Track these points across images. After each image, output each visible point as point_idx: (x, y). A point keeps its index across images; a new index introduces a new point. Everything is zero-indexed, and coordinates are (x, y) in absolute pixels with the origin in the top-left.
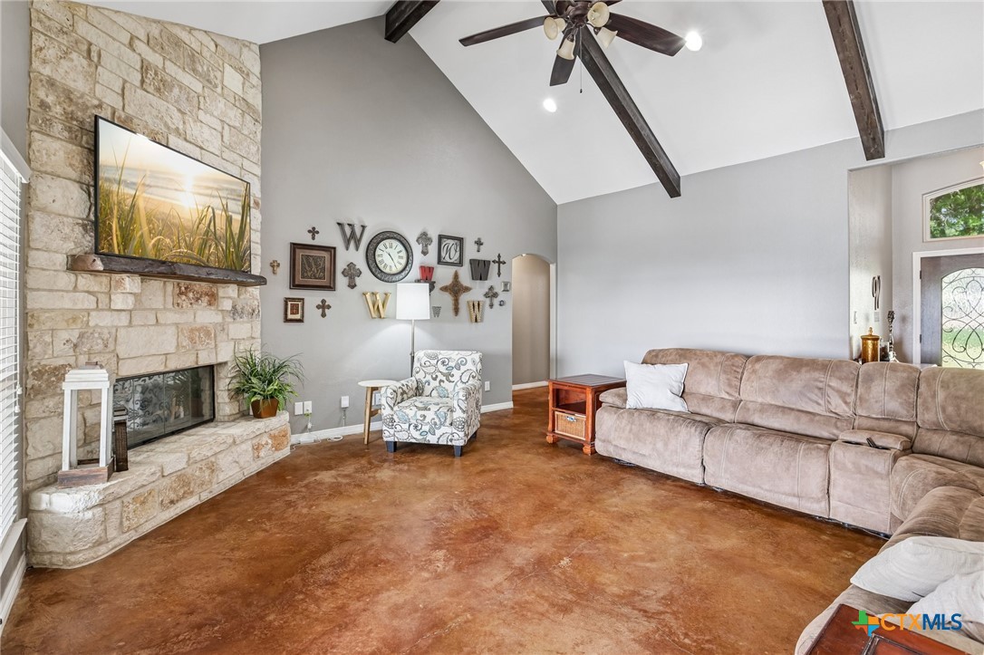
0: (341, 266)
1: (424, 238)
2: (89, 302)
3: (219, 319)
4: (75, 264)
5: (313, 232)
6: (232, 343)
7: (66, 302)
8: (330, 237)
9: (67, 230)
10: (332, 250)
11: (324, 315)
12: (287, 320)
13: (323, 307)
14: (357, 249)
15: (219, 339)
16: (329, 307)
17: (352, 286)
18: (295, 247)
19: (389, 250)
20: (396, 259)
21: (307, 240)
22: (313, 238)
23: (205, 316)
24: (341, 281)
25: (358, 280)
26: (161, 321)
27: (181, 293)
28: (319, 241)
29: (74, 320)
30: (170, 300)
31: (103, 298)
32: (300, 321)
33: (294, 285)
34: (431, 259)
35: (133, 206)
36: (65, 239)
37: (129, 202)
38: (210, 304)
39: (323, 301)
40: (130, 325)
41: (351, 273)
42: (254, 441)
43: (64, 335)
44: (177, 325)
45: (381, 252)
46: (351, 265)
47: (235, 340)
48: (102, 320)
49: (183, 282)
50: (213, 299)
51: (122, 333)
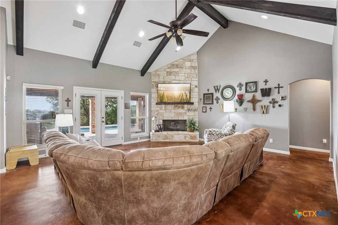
0: (215, 97)
1: (240, 85)
2: (159, 109)
3: (185, 111)
4: (157, 104)
5: (208, 90)
6: (188, 116)
7: (156, 109)
8: (212, 91)
9: (156, 100)
10: (212, 94)
11: (211, 111)
12: (203, 112)
13: (211, 108)
14: (218, 92)
15: (184, 115)
16: (212, 109)
17: (217, 103)
18: (204, 94)
19: (227, 91)
20: (230, 93)
21: (207, 92)
22: (208, 92)
23: (181, 111)
24: (215, 102)
25: (219, 101)
26: (171, 111)
27: (175, 107)
28: (210, 92)
29: (157, 111)
30: (173, 108)
31: (161, 108)
32: (206, 112)
33: (204, 103)
34: (243, 91)
35: (163, 95)
36: (155, 101)
37: (162, 94)
38: (182, 108)
39: (211, 107)
40: (166, 112)
41: (217, 99)
42: (185, 136)
43: (156, 113)
44: (174, 112)
45: (225, 92)
46: (217, 97)
47: (189, 116)
48: (161, 111)
49: (175, 105)
50: (183, 108)
51: (164, 113)
